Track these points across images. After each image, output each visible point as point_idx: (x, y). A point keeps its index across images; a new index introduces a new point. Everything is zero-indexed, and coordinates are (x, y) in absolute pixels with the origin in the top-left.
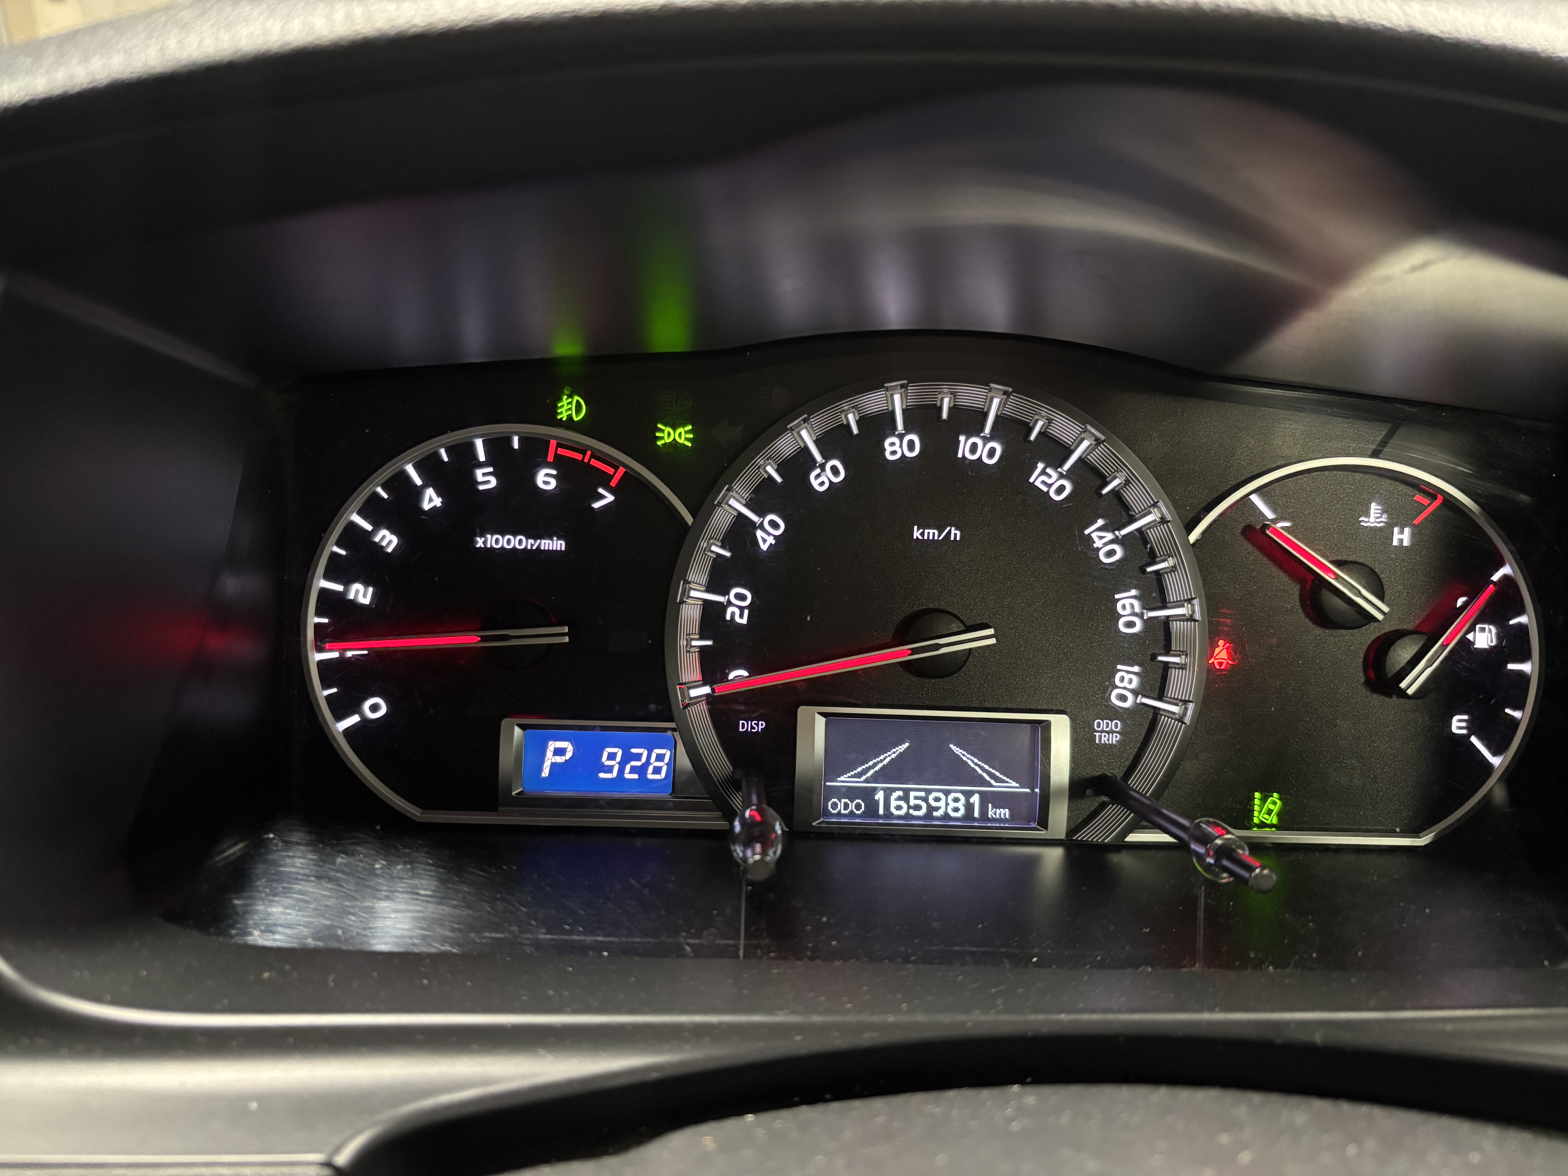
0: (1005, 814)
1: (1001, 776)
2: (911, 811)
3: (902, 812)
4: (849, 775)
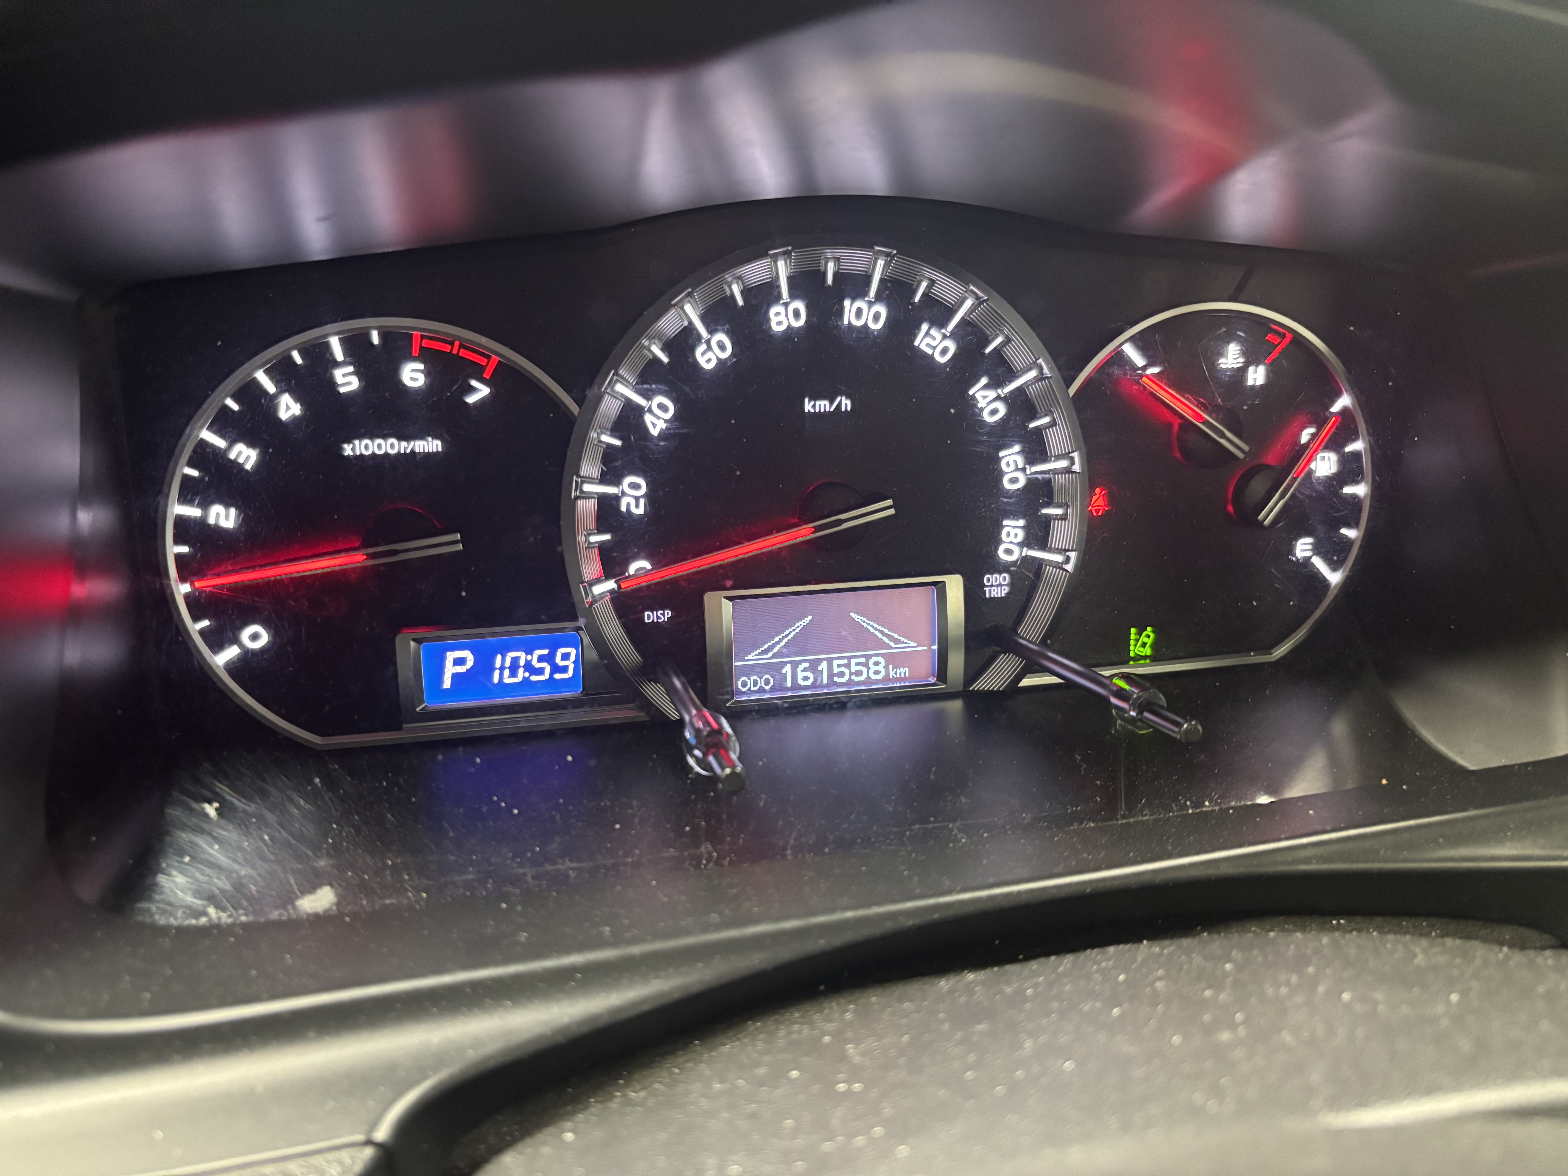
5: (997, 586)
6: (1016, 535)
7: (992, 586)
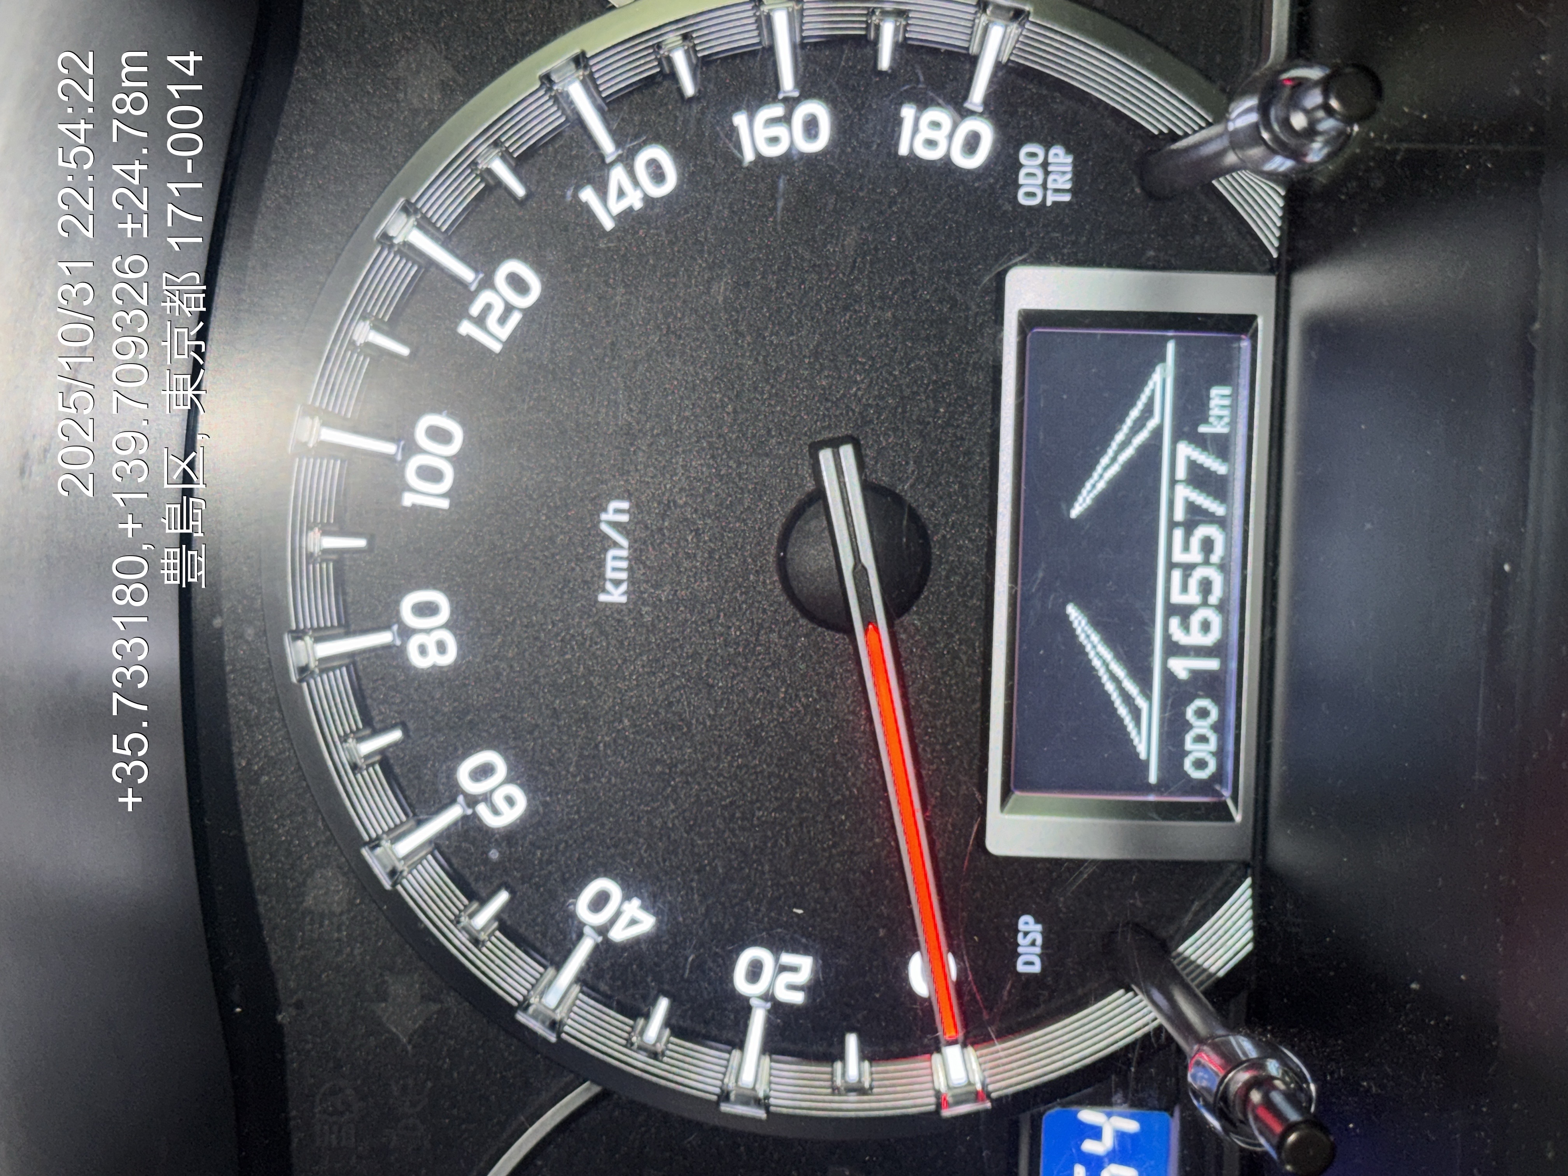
0: (1223, 396)
1: (1140, 405)
2: (1213, 599)
3: (1216, 620)
4: (1133, 734)
5: (1047, 173)
6: (936, 125)
7: (1044, 186)
